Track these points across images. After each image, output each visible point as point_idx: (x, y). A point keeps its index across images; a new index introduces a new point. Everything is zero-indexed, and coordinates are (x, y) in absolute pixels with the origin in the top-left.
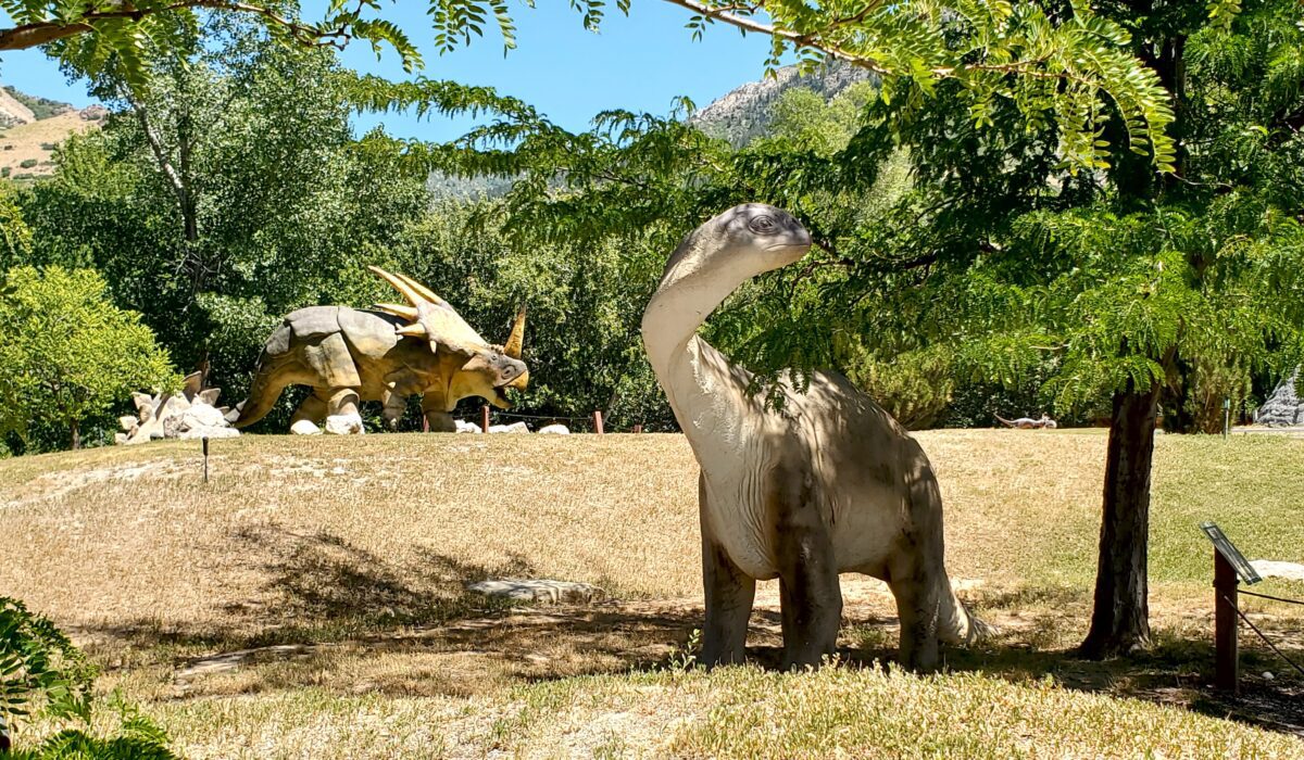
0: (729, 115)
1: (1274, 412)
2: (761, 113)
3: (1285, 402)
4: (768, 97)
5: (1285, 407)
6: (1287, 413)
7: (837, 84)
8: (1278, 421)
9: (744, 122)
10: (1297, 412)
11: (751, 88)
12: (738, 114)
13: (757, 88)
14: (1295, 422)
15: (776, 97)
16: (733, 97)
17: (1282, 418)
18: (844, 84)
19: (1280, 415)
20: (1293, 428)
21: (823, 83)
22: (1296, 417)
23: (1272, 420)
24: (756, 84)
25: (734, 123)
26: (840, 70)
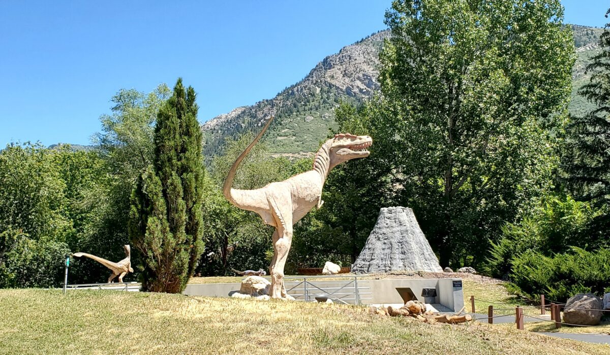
0: (213, 128)
1: (358, 265)
2: (228, 127)
3: (364, 260)
4: (231, 121)
5: (363, 263)
6: (365, 266)
7: (263, 115)
8: (360, 271)
9: (220, 131)
10: (369, 265)
11: (224, 116)
12: (217, 128)
13: (227, 117)
14: (368, 271)
15: (235, 120)
16: (215, 120)
17: (362, 269)
18: (266, 115)
19: (361, 267)
20: (367, 275)
21: (256, 115)
22: (368, 268)
23: (357, 270)
24: (226, 114)
25: (215, 132)
26: (264, 109)
